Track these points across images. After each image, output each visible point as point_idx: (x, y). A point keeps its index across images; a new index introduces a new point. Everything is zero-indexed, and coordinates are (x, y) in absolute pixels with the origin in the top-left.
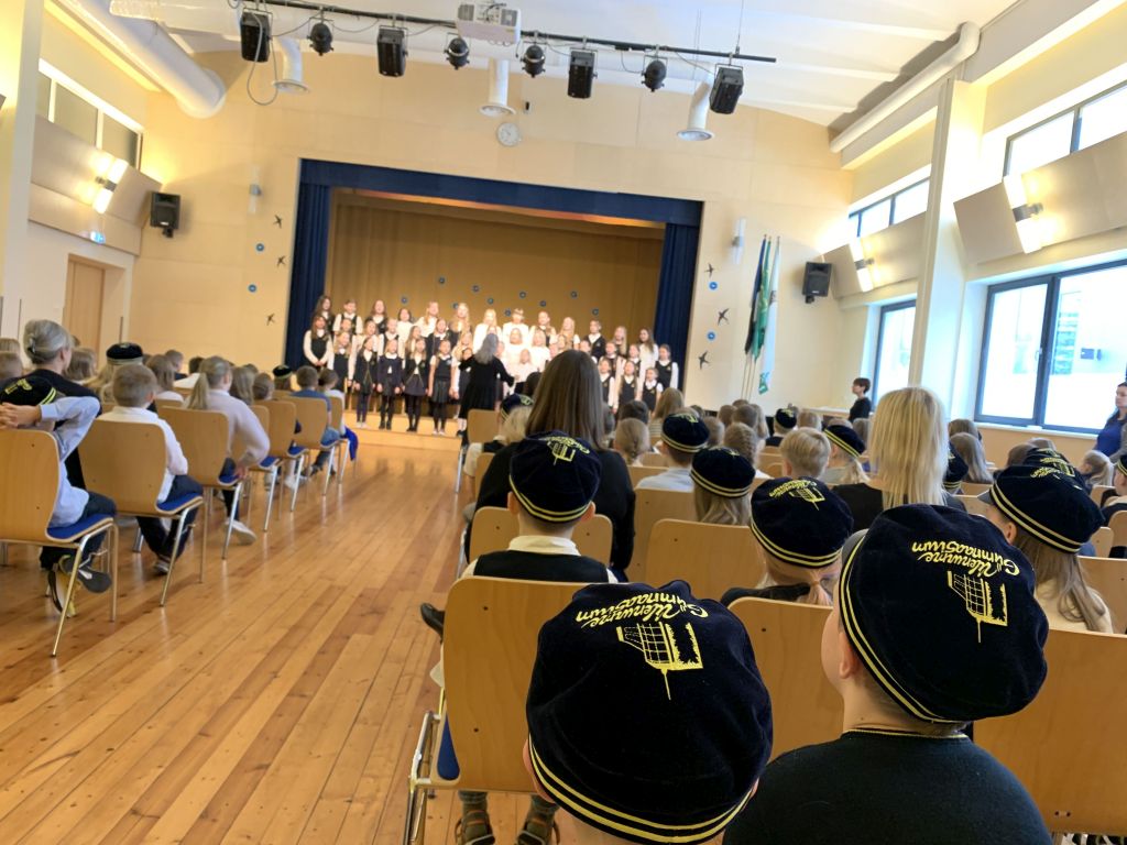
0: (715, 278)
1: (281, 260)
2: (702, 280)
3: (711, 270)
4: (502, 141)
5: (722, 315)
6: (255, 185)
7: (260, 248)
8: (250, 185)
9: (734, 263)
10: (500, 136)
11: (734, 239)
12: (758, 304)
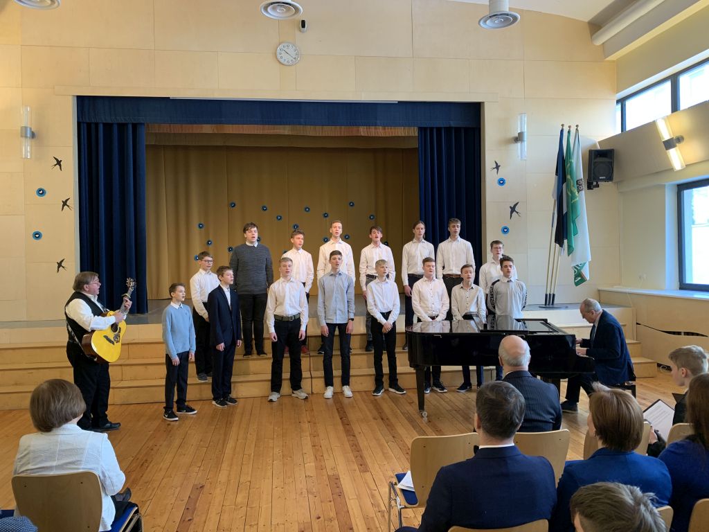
1: (65, 203)
3: (497, 167)
4: (282, 61)
5: (513, 209)
6: (26, 128)
7: (41, 192)
8: (22, 127)
9: (520, 158)
10: (279, 56)
11: (517, 135)
12: (567, 194)
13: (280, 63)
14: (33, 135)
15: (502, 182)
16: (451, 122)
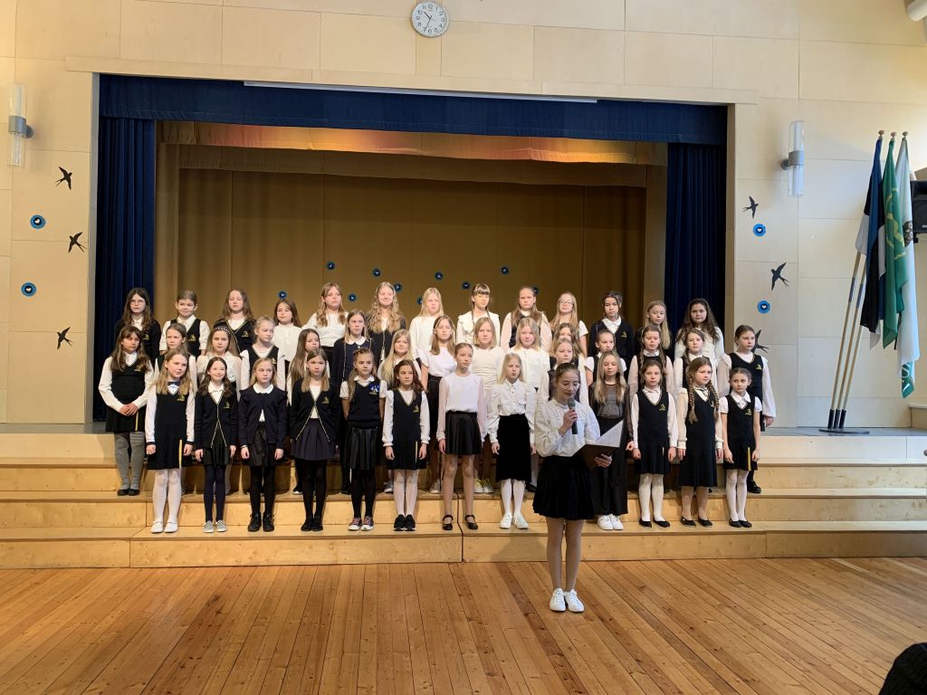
0: (761, 217)
1: (74, 241)
2: (741, 223)
3: (754, 206)
4: (420, 29)
5: (776, 274)
6: (17, 118)
7: (38, 221)
8: (11, 117)
9: (791, 193)
10: (415, 22)
11: (787, 157)
12: (886, 245)
13: (416, 31)
14: (29, 132)
15: (760, 230)
16: (680, 135)
